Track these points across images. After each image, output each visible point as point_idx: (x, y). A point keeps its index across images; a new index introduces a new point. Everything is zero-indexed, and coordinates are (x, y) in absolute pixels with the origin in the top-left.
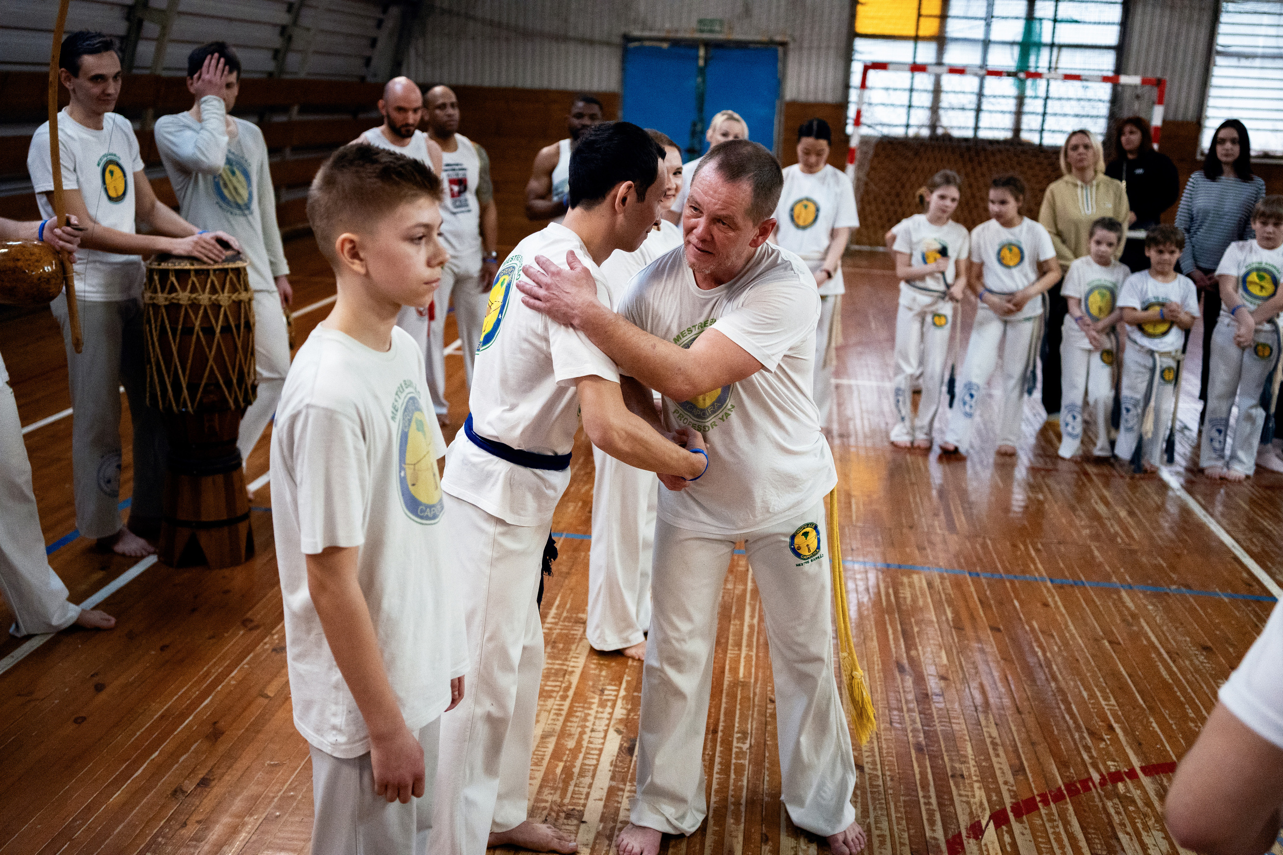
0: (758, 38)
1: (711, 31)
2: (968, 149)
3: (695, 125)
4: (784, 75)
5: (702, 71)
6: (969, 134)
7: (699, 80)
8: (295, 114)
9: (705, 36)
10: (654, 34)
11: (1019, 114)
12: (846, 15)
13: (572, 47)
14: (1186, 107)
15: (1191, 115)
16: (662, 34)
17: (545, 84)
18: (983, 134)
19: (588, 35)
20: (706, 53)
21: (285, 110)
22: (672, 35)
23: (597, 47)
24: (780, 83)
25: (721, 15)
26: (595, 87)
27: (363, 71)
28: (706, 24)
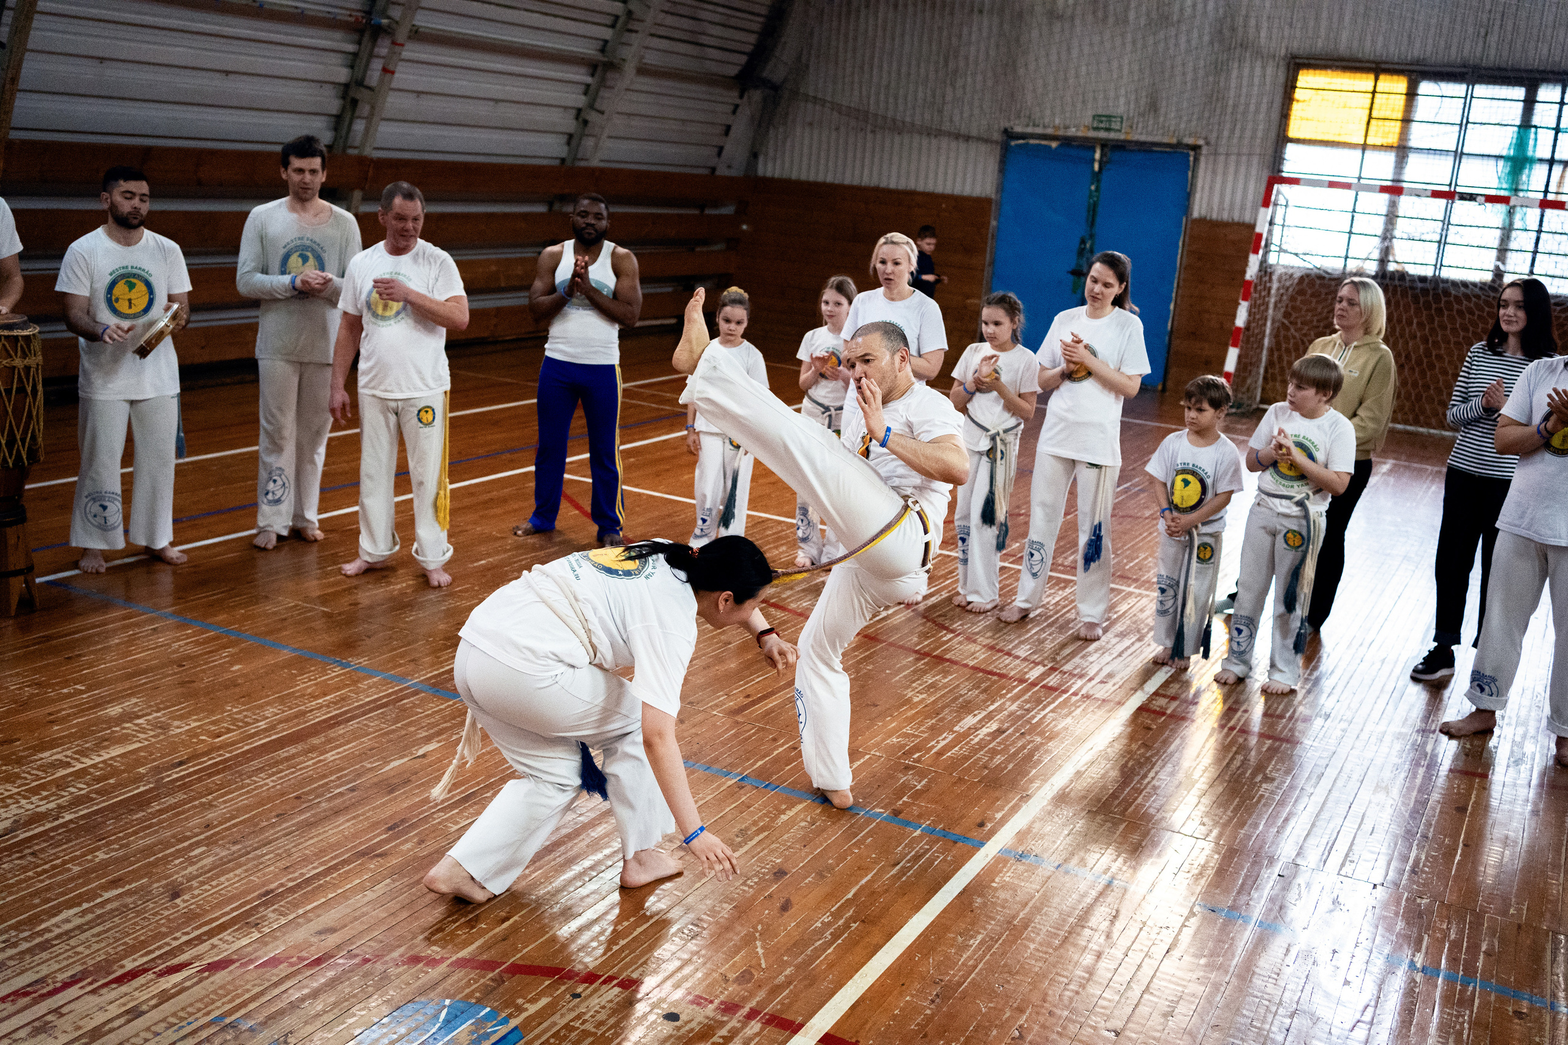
0: (1166, 140)
1: (1108, 130)
2: (1425, 291)
3: (1083, 242)
4: (1193, 185)
5: (1097, 177)
6: (1428, 272)
7: (1093, 188)
9: (1102, 135)
10: (1039, 130)
11: (1503, 251)
12: (1275, 115)
13: (944, 142)
16: (1050, 131)
17: (912, 185)
18: (1446, 274)
19: (964, 131)
20: (1102, 155)
22: (1061, 133)
23: (973, 146)
24: (1188, 196)
25: (1121, 110)
26: (967, 191)
27: (713, 162)
28: (1104, 120)
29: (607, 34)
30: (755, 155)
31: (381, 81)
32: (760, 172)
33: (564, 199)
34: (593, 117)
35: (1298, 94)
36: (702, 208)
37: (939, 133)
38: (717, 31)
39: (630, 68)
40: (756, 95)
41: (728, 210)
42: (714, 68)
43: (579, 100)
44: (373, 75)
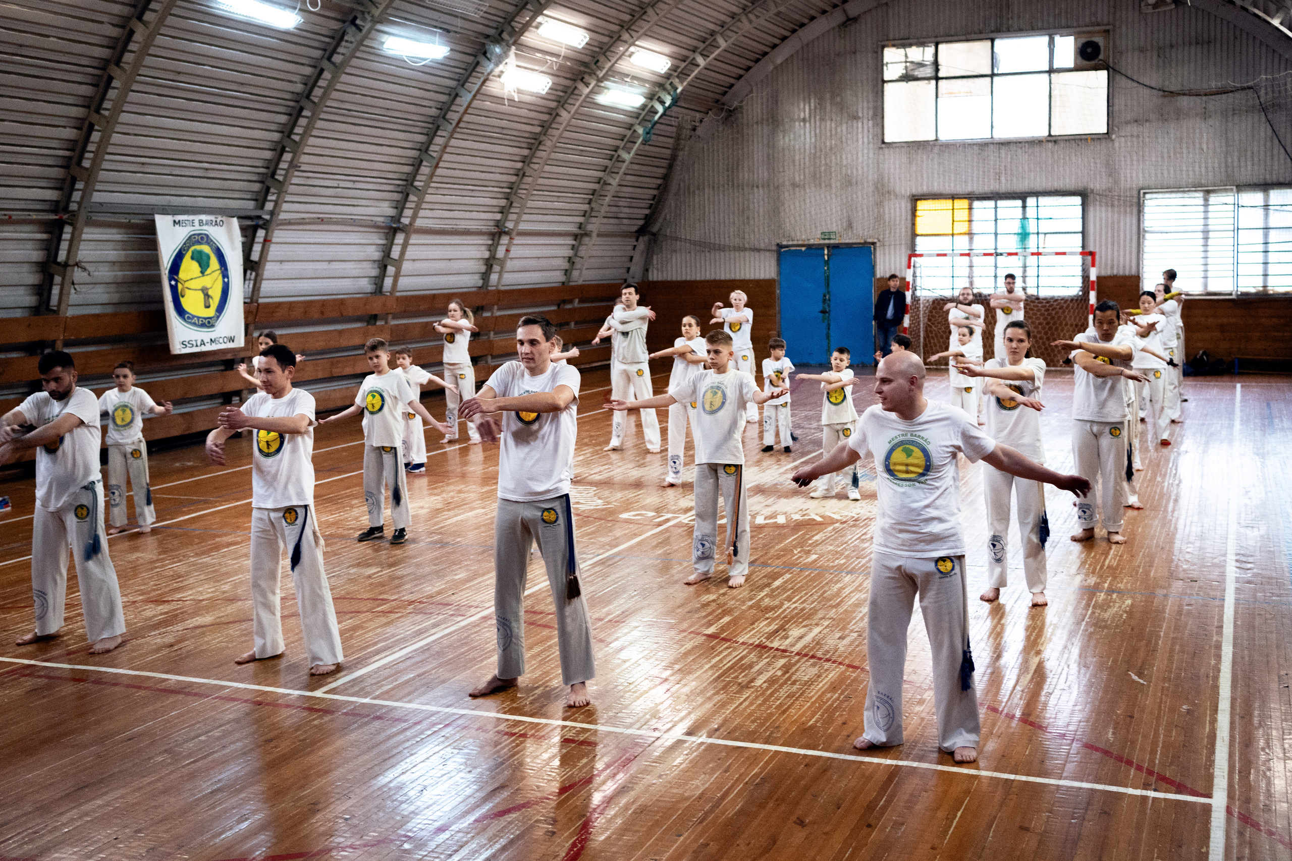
0: (858, 241)
1: (829, 239)
3: (825, 296)
4: (875, 261)
5: (827, 263)
7: (825, 268)
8: (576, 303)
9: (827, 242)
10: (795, 243)
12: (909, 225)
13: (747, 253)
14: (1131, 267)
15: (1134, 272)
16: (801, 243)
17: (733, 277)
19: (757, 246)
20: (829, 252)
21: (571, 301)
22: (806, 243)
23: (762, 253)
24: (873, 267)
25: (834, 229)
26: (762, 277)
27: (625, 276)
28: (826, 235)
29: (581, 219)
30: (647, 270)
32: (650, 278)
33: (565, 302)
34: (577, 260)
35: (918, 213)
37: (745, 249)
38: (627, 210)
39: (594, 235)
40: (646, 238)
42: (624, 228)
43: (568, 252)
44: (501, 252)
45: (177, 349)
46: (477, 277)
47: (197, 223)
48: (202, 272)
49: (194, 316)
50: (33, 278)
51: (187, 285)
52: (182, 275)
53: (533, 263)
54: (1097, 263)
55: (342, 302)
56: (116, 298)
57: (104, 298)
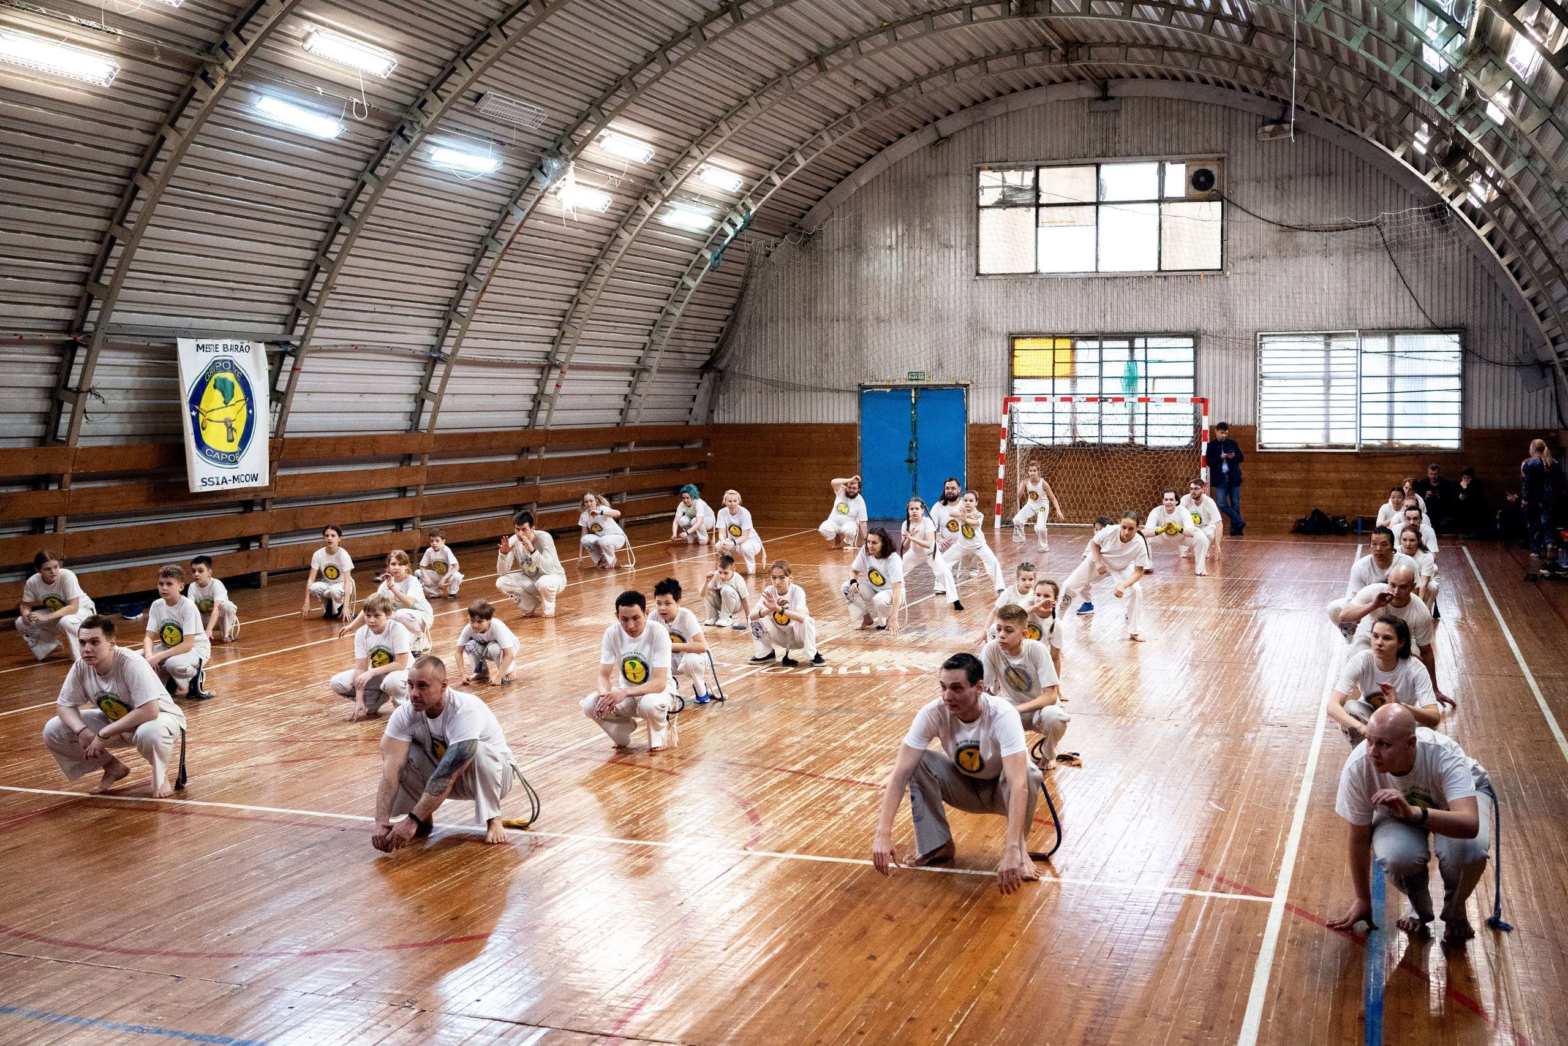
0: (949, 383)
1: (917, 380)
2: (1097, 451)
3: (911, 443)
4: (967, 405)
5: (914, 406)
6: (1096, 440)
7: (912, 412)
8: (632, 447)
9: (914, 383)
10: (879, 383)
11: (1132, 426)
12: (1007, 366)
13: (825, 394)
14: (1247, 416)
15: (1250, 422)
16: (886, 383)
17: (809, 420)
18: (1105, 441)
19: (836, 386)
20: (916, 394)
21: (626, 445)
22: (891, 384)
23: (842, 395)
24: (966, 412)
25: (923, 369)
26: (842, 421)
27: (687, 418)
28: (913, 375)
29: (639, 353)
30: (712, 412)
31: (556, 392)
32: (716, 421)
33: (619, 445)
34: (634, 398)
35: (1016, 353)
36: (682, 445)
37: (823, 390)
38: (690, 344)
39: (654, 370)
40: (712, 375)
41: (697, 445)
42: (687, 364)
43: (626, 390)
44: (550, 388)
45: (197, 486)
46: (523, 415)
47: (220, 348)
48: (226, 403)
49: (215, 451)
50: (40, 405)
51: (208, 416)
52: (204, 405)
53: (585, 400)
54: (1210, 411)
55: (374, 439)
56: (128, 429)
57: (116, 429)
